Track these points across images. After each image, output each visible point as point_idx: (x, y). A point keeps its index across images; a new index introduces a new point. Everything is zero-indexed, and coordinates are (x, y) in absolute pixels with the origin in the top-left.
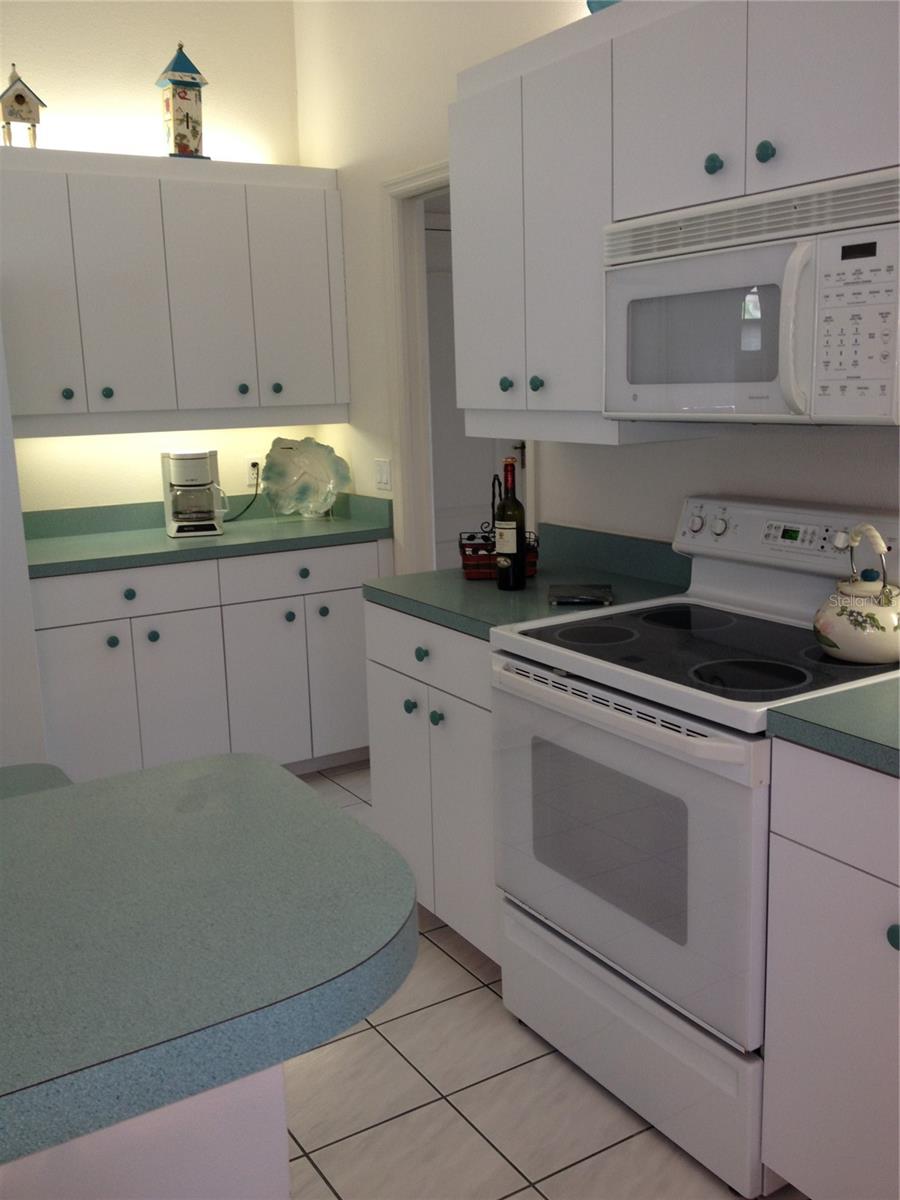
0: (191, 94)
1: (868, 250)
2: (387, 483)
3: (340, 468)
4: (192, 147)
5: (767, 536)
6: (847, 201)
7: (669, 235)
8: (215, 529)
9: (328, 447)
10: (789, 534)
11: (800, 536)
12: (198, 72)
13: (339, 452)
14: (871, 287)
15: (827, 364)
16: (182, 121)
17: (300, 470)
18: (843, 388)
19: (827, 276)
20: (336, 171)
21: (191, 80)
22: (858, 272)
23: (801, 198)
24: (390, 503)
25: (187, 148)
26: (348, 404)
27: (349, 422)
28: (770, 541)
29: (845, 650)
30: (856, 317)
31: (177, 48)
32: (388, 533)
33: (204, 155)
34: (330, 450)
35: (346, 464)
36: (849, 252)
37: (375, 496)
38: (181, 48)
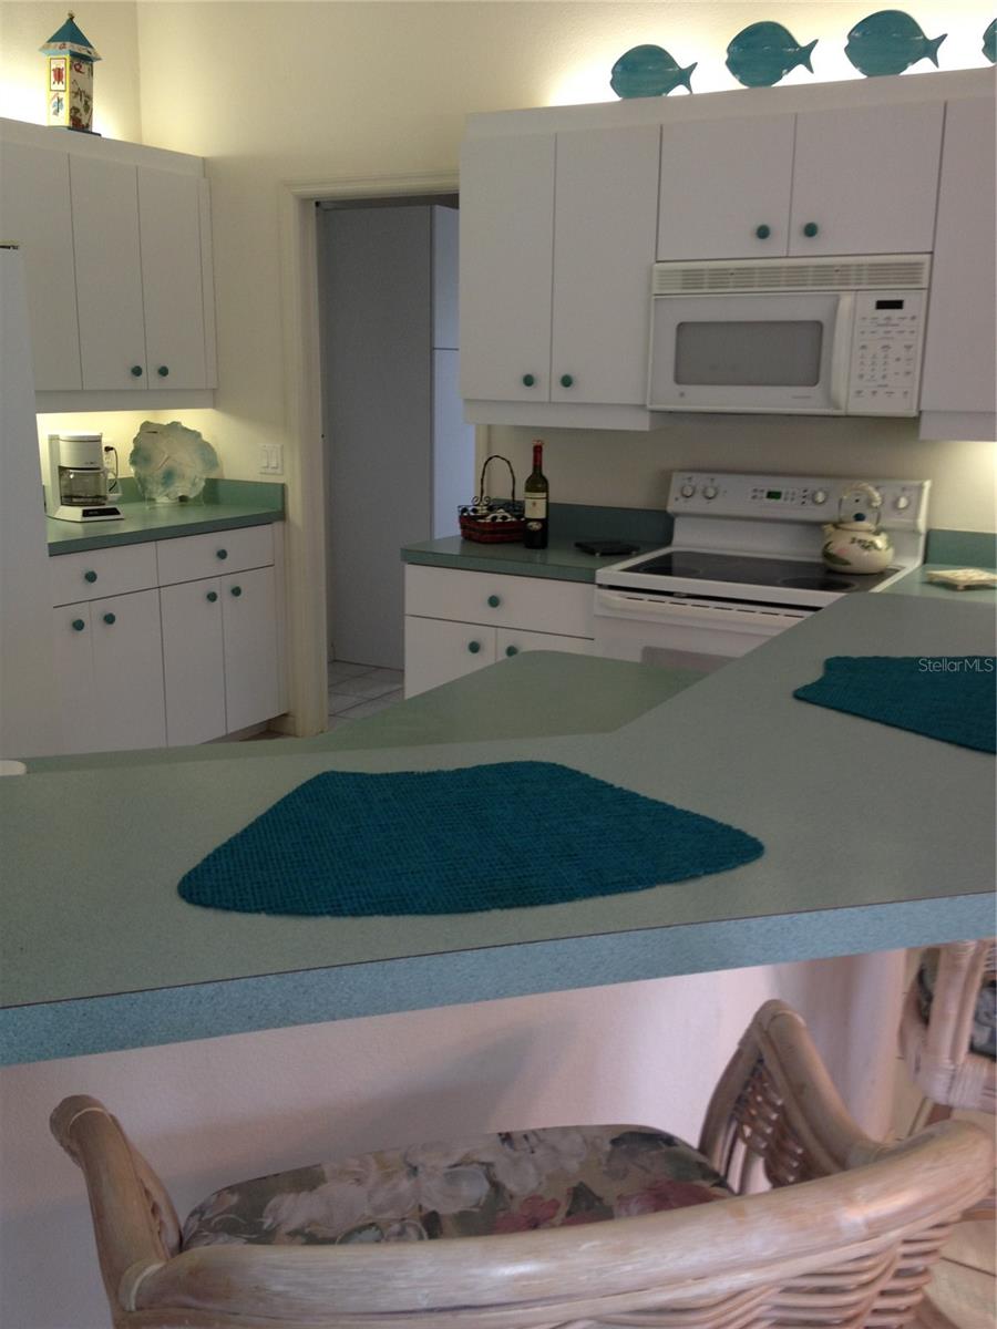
0: (85, 67)
1: (898, 305)
2: (276, 468)
3: (206, 452)
4: (84, 123)
5: (754, 497)
6: (880, 272)
7: (719, 278)
8: (118, 513)
9: (194, 432)
10: (773, 495)
11: (783, 496)
12: (91, 47)
13: (205, 438)
14: (899, 329)
15: (861, 376)
16: (77, 94)
17: (165, 454)
18: (874, 393)
19: (864, 319)
20: (203, 159)
21: (86, 53)
22: (888, 318)
23: (843, 266)
24: (283, 487)
25: (79, 123)
26: (214, 391)
27: (214, 406)
28: (756, 501)
29: (856, 567)
30: (886, 347)
31: (68, 17)
32: (281, 516)
33: (94, 131)
34: (197, 435)
35: (212, 449)
36: (882, 305)
37: (259, 480)
38: (72, 18)
